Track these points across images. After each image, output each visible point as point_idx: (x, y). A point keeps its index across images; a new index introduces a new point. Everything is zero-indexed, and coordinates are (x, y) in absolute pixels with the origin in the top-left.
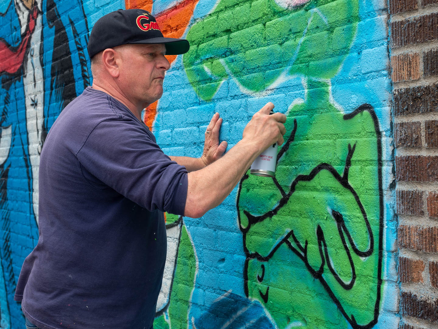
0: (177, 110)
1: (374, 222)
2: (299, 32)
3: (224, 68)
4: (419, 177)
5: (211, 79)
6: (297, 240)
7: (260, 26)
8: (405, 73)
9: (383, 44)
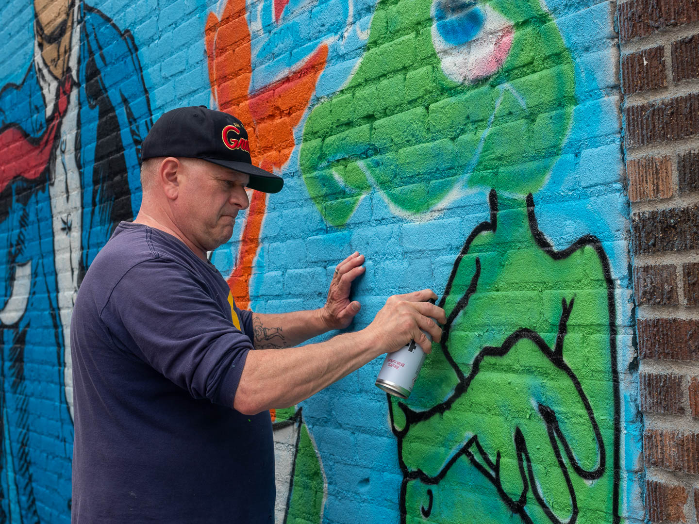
0: (291, 241)
1: (605, 424)
2: (482, 120)
3: (364, 176)
4: (675, 352)
5: (344, 192)
6: (483, 450)
7: (420, 110)
8: (649, 187)
9: (614, 141)
